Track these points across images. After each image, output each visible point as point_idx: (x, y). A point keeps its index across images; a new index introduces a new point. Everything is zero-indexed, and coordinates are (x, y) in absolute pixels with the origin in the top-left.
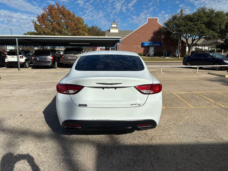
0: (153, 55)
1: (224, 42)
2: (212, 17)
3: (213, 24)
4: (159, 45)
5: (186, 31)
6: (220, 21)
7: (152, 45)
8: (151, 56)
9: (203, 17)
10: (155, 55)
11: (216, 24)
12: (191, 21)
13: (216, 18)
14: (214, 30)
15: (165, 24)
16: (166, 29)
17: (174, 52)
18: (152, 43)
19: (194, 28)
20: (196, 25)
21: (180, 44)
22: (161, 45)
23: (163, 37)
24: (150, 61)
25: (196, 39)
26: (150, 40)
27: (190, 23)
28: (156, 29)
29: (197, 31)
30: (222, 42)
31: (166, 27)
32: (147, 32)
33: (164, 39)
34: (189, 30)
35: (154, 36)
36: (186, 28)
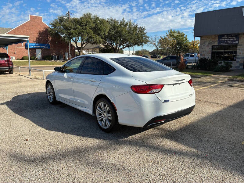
0: (41, 59)
1: (105, 47)
2: (97, 23)
3: (99, 29)
4: (47, 47)
5: (76, 34)
6: (105, 28)
7: (38, 47)
8: (39, 60)
9: (91, 23)
10: (44, 58)
11: (101, 31)
12: (80, 25)
13: (101, 24)
14: (100, 36)
15: (52, 24)
16: (54, 30)
17: (63, 55)
18: (38, 44)
19: (84, 32)
20: (85, 29)
21: (70, 48)
22: (49, 47)
23: (50, 39)
24: (41, 66)
25: (85, 43)
26: (35, 41)
27: (79, 26)
28: (42, 29)
29: (87, 35)
30: (104, 47)
31: (53, 28)
32: (30, 32)
33: (52, 41)
34: (79, 33)
35: (39, 37)
36: (76, 31)
